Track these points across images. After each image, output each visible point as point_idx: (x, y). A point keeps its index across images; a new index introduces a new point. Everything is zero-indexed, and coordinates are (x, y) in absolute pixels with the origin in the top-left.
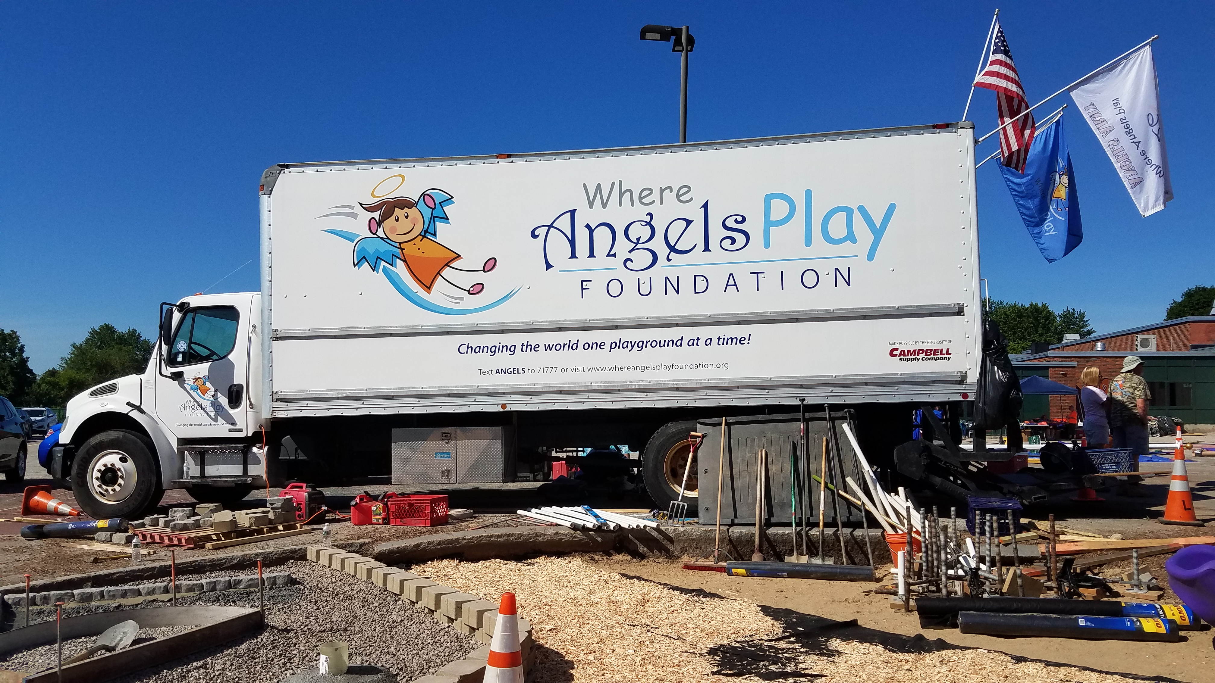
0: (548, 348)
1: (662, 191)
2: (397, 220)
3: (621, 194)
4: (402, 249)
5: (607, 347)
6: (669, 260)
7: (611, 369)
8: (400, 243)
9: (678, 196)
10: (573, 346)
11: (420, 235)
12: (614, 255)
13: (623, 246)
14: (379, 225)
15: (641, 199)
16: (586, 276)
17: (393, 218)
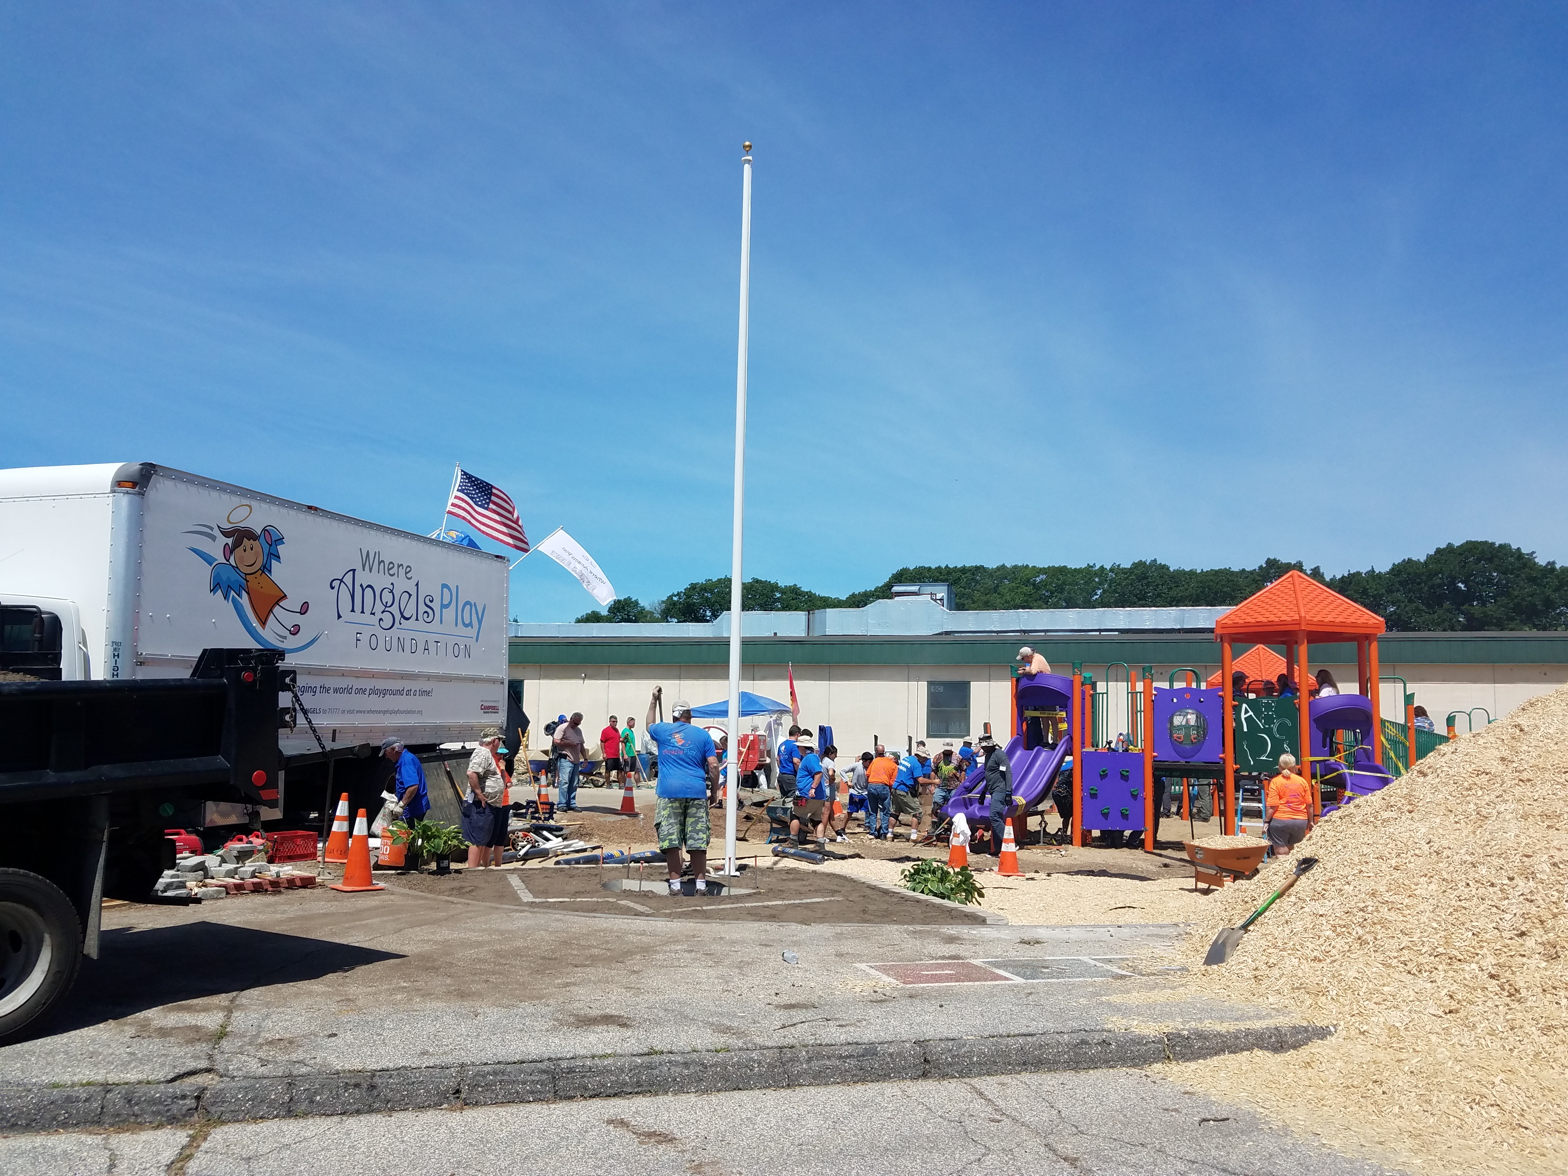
0: (336, 691)
1: (399, 566)
2: (245, 551)
3: (379, 563)
4: (247, 581)
5: (367, 692)
6: (400, 624)
7: (368, 712)
8: (246, 574)
9: (406, 573)
10: (349, 690)
11: (260, 569)
12: (374, 614)
13: (379, 607)
14: (231, 553)
15: (389, 570)
16: (359, 628)
17: (242, 548)
